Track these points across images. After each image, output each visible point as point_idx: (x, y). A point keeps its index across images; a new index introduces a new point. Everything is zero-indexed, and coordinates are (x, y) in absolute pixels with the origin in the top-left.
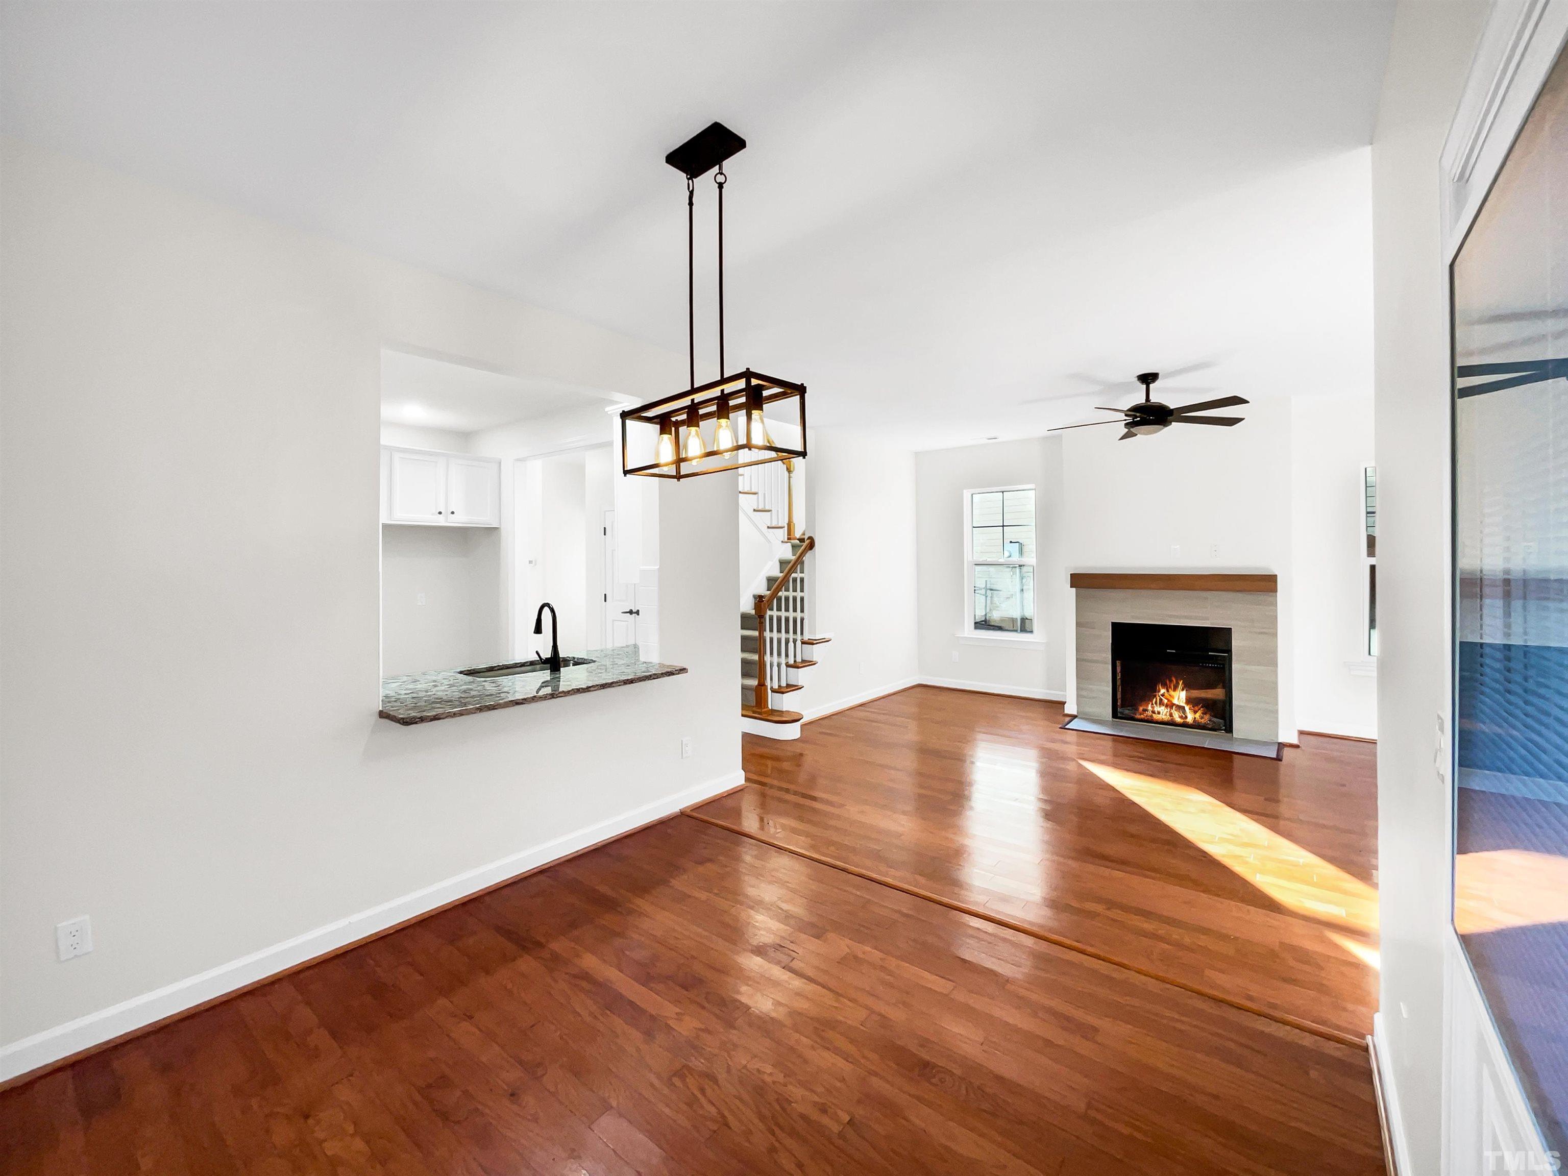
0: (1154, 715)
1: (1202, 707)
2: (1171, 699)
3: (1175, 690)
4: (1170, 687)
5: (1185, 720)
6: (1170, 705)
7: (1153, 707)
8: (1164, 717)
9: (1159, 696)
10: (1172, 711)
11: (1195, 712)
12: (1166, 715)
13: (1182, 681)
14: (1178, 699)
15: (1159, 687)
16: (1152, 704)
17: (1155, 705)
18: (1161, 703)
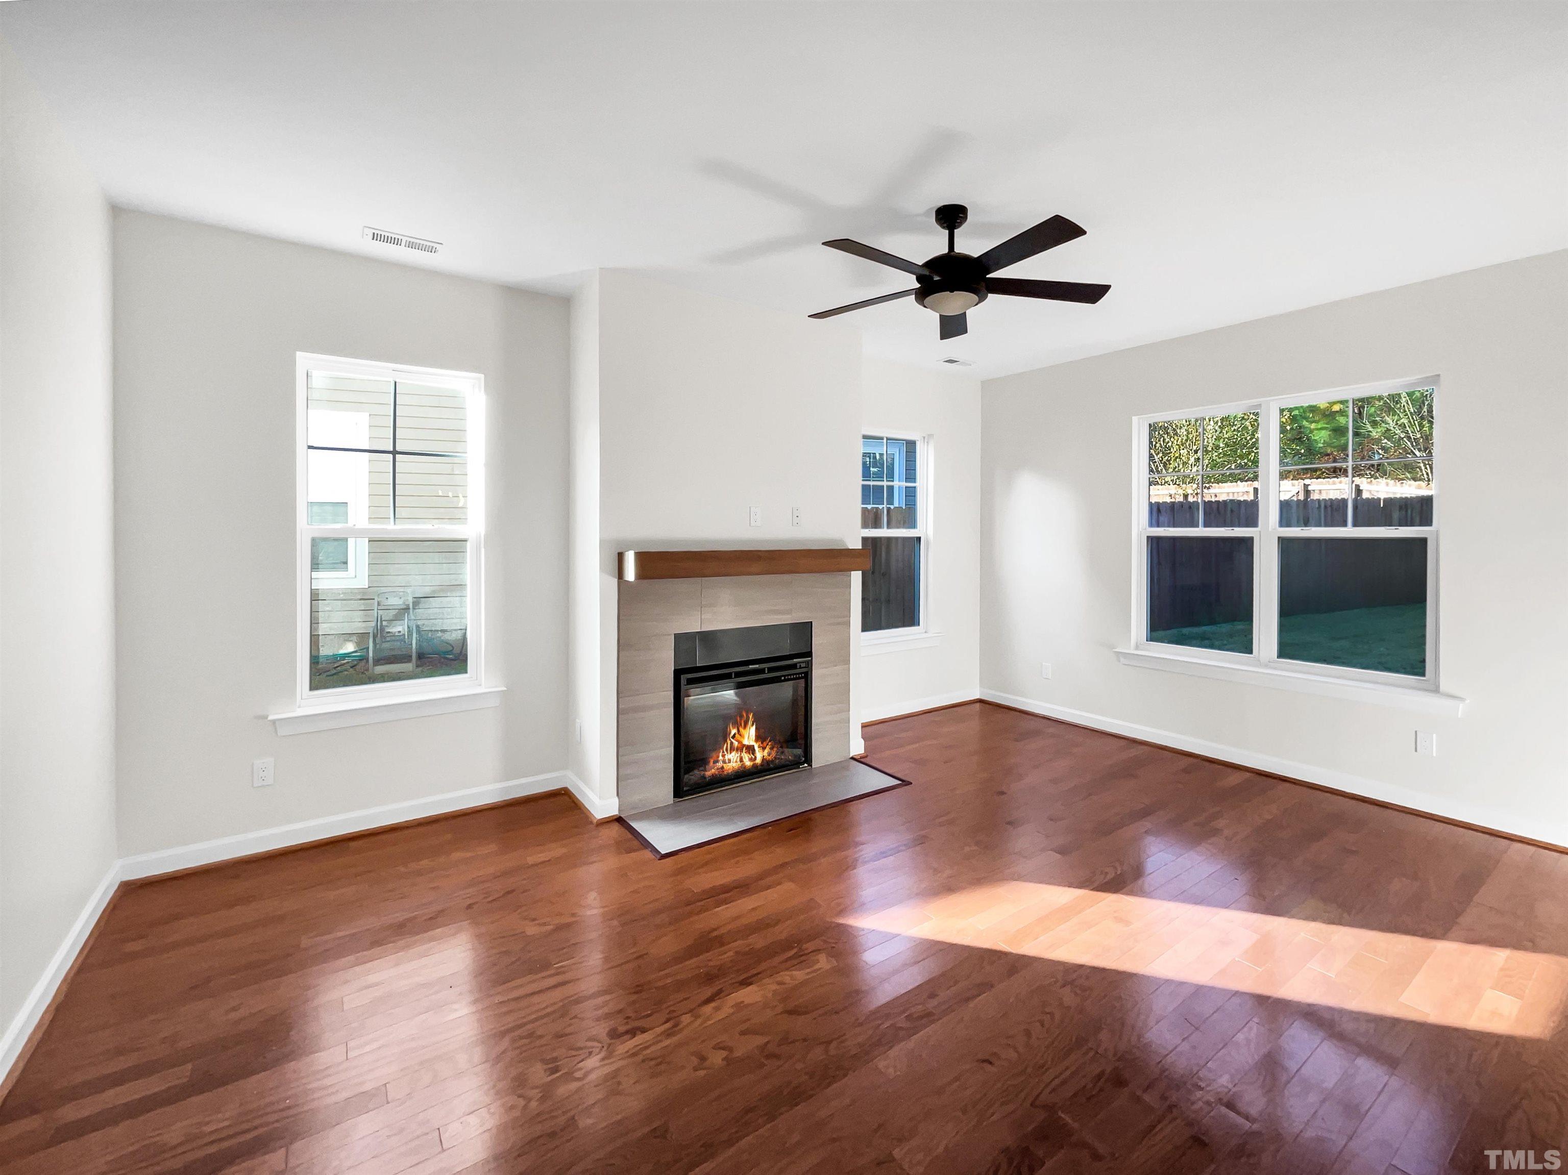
0: (724, 765)
1: (770, 741)
2: (741, 739)
3: (745, 727)
4: (741, 725)
5: (754, 762)
6: (741, 748)
7: (723, 756)
8: (734, 765)
9: (730, 740)
10: (742, 755)
11: (764, 749)
12: (736, 762)
13: (752, 714)
14: (748, 738)
15: (730, 728)
16: (723, 752)
17: (726, 753)
18: (732, 749)
